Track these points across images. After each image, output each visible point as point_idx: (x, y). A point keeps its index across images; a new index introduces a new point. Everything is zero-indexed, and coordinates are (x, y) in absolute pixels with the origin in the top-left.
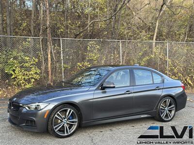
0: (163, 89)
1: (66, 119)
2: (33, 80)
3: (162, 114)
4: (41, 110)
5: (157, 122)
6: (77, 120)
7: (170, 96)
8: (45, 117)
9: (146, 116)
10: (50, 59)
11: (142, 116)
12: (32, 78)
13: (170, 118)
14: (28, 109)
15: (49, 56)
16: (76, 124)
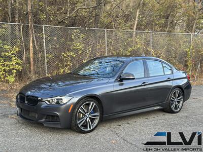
0: (173, 80)
1: (88, 114)
2: (15, 71)
3: (172, 105)
4: (64, 104)
5: (167, 114)
6: (99, 114)
7: (179, 87)
8: (70, 111)
9: (158, 108)
10: (31, 48)
11: (156, 108)
12: (13, 69)
13: (179, 109)
14: (48, 103)
15: (31, 45)
16: (98, 118)
